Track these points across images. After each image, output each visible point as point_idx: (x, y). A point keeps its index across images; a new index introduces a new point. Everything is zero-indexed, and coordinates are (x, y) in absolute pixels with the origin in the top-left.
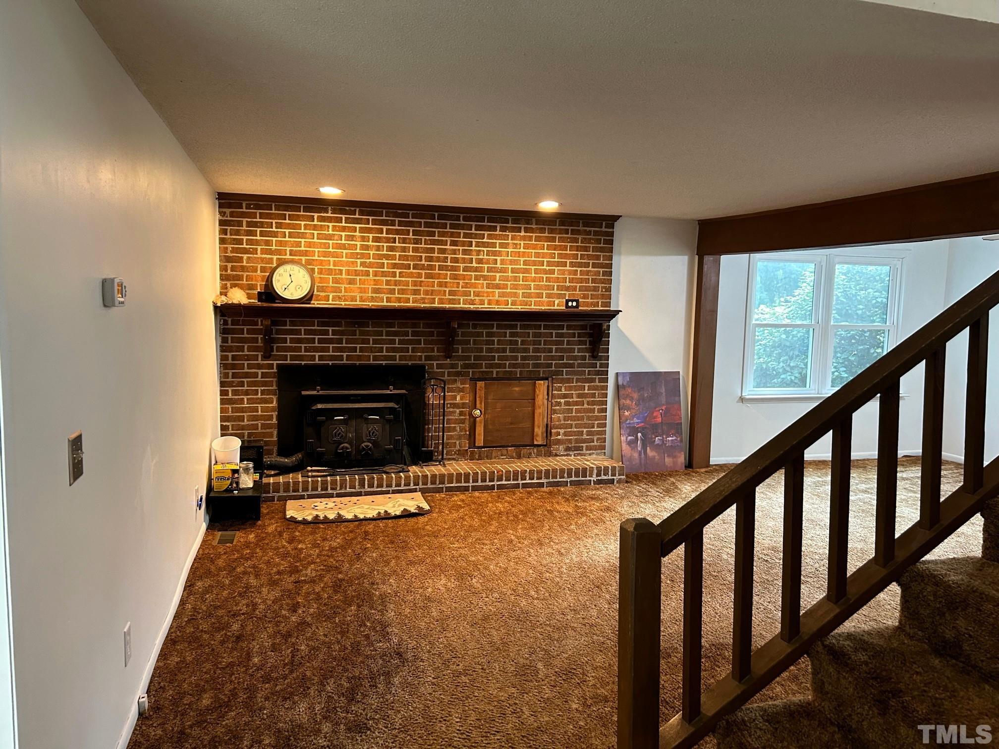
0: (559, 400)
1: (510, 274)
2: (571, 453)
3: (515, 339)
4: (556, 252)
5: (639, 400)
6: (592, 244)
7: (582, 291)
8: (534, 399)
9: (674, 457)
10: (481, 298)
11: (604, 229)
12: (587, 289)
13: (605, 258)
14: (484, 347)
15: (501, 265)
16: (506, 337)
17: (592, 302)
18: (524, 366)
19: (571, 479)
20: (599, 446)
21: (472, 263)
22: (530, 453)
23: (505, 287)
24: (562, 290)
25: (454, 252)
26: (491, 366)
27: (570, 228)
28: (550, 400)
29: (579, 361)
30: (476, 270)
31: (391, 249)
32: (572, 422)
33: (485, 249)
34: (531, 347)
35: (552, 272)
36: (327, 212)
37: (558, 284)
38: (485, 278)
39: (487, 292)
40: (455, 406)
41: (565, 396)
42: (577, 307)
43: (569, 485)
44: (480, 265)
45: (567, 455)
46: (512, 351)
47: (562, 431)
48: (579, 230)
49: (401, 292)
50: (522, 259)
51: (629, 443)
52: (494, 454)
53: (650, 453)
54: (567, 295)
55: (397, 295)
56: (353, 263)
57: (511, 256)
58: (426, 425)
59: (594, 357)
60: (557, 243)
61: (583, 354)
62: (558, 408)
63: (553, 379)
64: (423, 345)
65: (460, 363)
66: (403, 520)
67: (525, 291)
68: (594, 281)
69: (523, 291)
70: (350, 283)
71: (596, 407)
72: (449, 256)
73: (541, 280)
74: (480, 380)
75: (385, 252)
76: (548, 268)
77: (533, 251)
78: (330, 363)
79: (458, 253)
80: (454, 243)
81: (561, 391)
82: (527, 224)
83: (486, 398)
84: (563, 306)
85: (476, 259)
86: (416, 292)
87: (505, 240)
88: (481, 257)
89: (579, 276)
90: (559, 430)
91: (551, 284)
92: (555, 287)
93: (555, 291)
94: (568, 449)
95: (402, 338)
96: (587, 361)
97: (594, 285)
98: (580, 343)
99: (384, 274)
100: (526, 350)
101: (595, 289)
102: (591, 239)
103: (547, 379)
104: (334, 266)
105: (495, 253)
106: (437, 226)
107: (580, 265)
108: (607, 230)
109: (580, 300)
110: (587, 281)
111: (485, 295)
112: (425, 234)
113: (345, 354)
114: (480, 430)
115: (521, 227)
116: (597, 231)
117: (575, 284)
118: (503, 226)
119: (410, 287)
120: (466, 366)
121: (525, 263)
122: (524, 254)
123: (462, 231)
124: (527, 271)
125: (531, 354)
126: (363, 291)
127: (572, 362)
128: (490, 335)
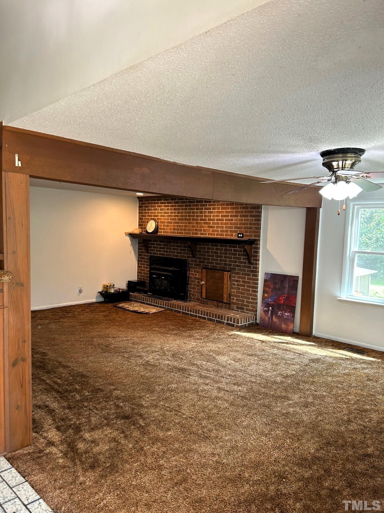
0: (234, 283)
1: (216, 222)
2: (239, 310)
3: (217, 251)
4: (234, 210)
5: (273, 290)
7: (245, 229)
8: (223, 280)
9: (287, 325)
10: (206, 232)
12: (247, 228)
13: (256, 212)
14: (206, 254)
15: (213, 217)
16: (214, 250)
17: (249, 235)
18: (220, 264)
21: (203, 217)
22: (222, 306)
23: (214, 227)
24: (236, 229)
25: (197, 213)
28: (231, 282)
29: (243, 265)
30: (204, 220)
32: (240, 295)
33: (207, 211)
34: (223, 256)
35: (232, 220)
36: (162, 200)
37: (235, 226)
38: (207, 223)
39: (208, 230)
40: (196, 278)
41: (237, 281)
42: (242, 237)
44: (206, 218)
45: (237, 311)
46: (216, 256)
47: (235, 298)
49: (181, 229)
50: (220, 214)
52: (209, 303)
54: (238, 231)
55: (180, 231)
56: (168, 219)
57: (216, 213)
58: (187, 285)
59: (250, 263)
61: (245, 261)
62: (234, 286)
63: (232, 272)
64: (186, 252)
65: (198, 260)
67: (222, 229)
68: (250, 224)
70: (167, 227)
71: (251, 289)
73: (228, 224)
74: (204, 268)
75: (177, 214)
76: (230, 218)
78: (162, 256)
80: (197, 209)
81: (235, 278)
83: (206, 277)
84: (236, 237)
85: (204, 215)
86: (185, 230)
87: (214, 206)
88: (206, 214)
89: (243, 222)
91: (232, 226)
93: (233, 229)
94: (238, 308)
95: (181, 248)
96: (247, 265)
97: (250, 226)
98: (244, 255)
99: (176, 223)
100: (221, 257)
101: (251, 228)
103: (229, 271)
105: (211, 212)
107: (244, 216)
109: (244, 234)
110: (247, 224)
113: (165, 253)
114: (204, 291)
117: (242, 226)
119: (183, 228)
120: (200, 262)
121: (222, 216)
122: (221, 212)
123: (200, 204)
124: (222, 220)
125: (223, 259)
126: (170, 229)
127: (240, 264)
128: (208, 249)
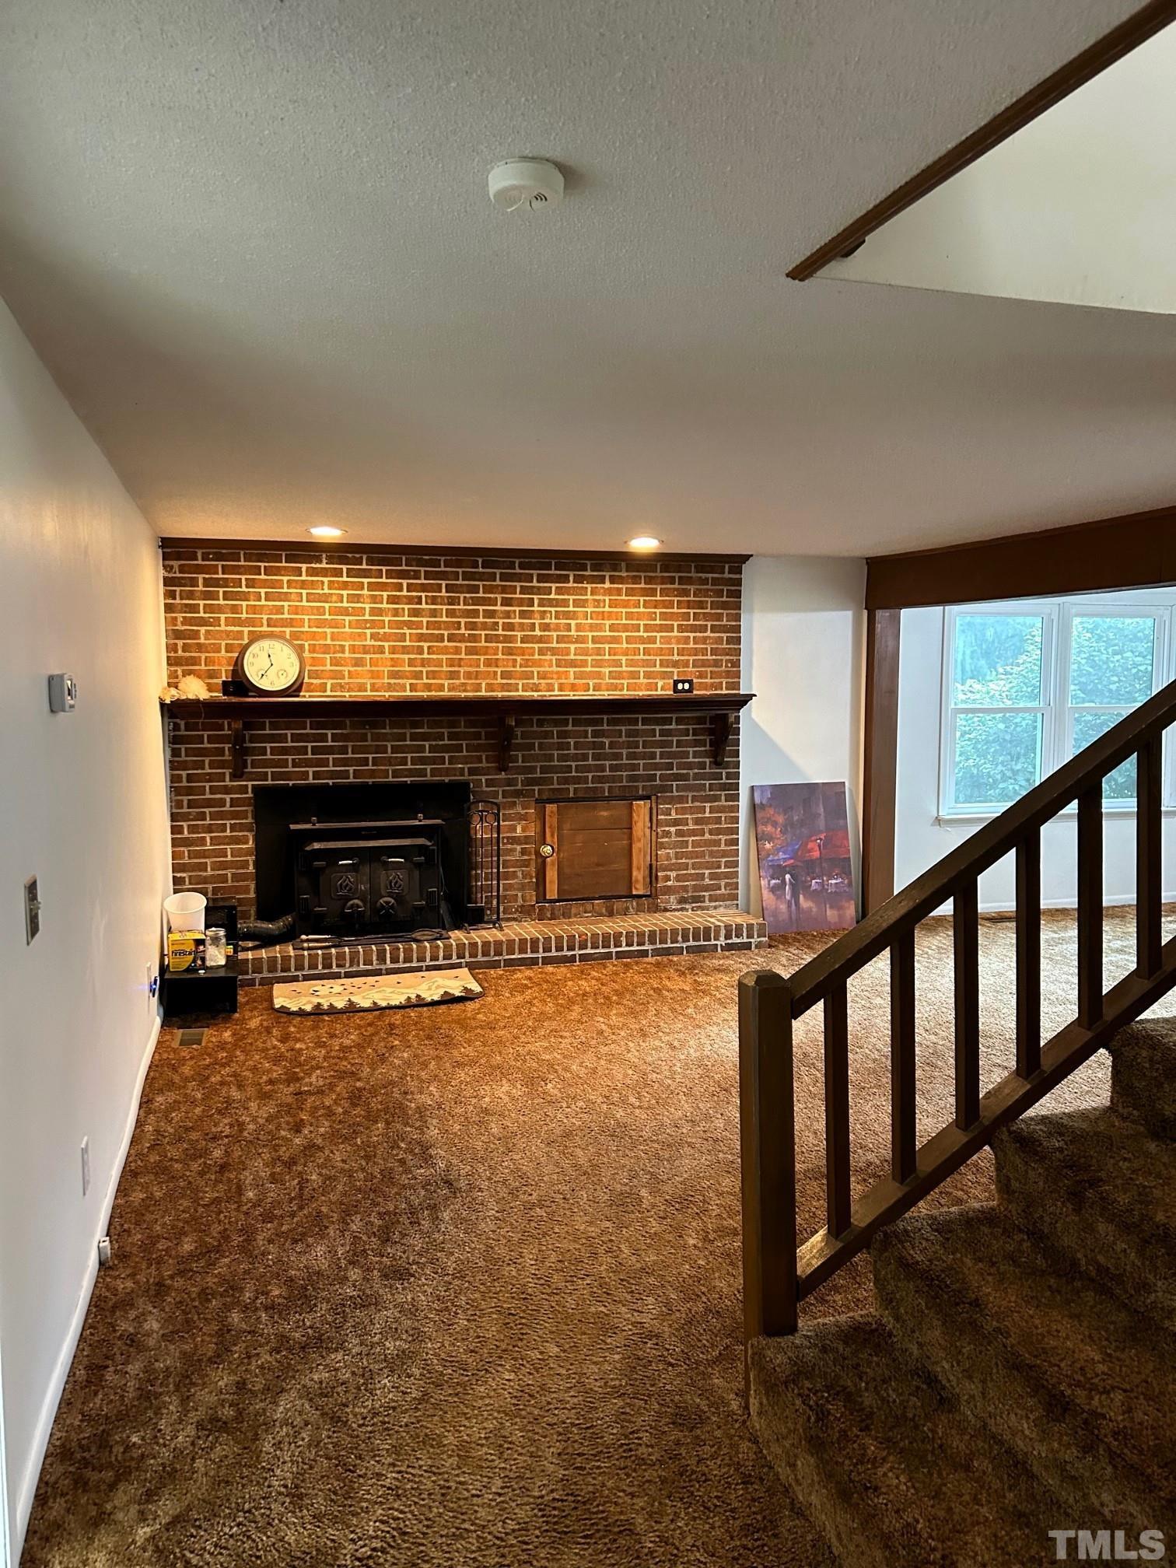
0: (667, 829)
1: (590, 645)
2: (687, 907)
3: (600, 740)
4: (658, 611)
5: (785, 826)
6: (711, 597)
7: (698, 667)
8: (631, 828)
9: (840, 908)
10: (550, 681)
11: (726, 575)
12: (704, 663)
13: (730, 617)
14: (556, 753)
15: (577, 631)
16: (587, 737)
17: (712, 684)
18: (613, 779)
19: (688, 944)
20: (728, 894)
21: (534, 631)
22: (627, 908)
23: (584, 663)
24: (668, 667)
25: (508, 615)
26: (566, 781)
27: (677, 575)
28: (654, 828)
29: (696, 771)
30: (540, 640)
31: (415, 613)
32: (687, 861)
33: (553, 609)
34: (624, 752)
35: (653, 640)
36: (321, 562)
37: (661, 657)
38: (554, 651)
39: (558, 672)
40: (514, 840)
41: (676, 823)
42: (690, 690)
43: (685, 952)
44: (547, 633)
45: (682, 909)
46: (596, 757)
47: (673, 874)
48: (691, 577)
49: (432, 675)
50: (608, 623)
51: (773, 890)
52: (573, 911)
53: (805, 903)
54: (675, 674)
55: (425, 681)
56: (359, 635)
57: (591, 618)
58: (472, 869)
59: (718, 764)
60: (658, 598)
61: (701, 760)
62: (667, 840)
63: (657, 797)
64: (465, 753)
65: (521, 777)
66: (443, 1007)
67: (615, 669)
68: (714, 652)
69: (611, 669)
70: (356, 665)
71: (723, 838)
72: (501, 621)
73: (636, 652)
74: (550, 801)
75: (406, 618)
76: (645, 635)
77: (624, 610)
78: (330, 782)
79: (513, 616)
80: (506, 602)
81: (670, 815)
82: (615, 570)
83: (559, 828)
84: (669, 690)
85: (540, 624)
86: (453, 675)
87: (582, 595)
88: (547, 621)
89: (691, 645)
90: (669, 873)
91: (652, 657)
92: (658, 663)
93: (658, 668)
95: (434, 743)
96: (707, 770)
97: (714, 657)
98: (696, 743)
99: (405, 650)
100: (617, 756)
101: (717, 664)
102: (708, 590)
103: (648, 798)
104: (332, 640)
105: (568, 615)
106: (481, 577)
107: (693, 629)
108: (731, 576)
109: (695, 681)
110: (704, 652)
111: (555, 676)
112: (465, 589)
113: (351, 769)
114: (552, 875)
115: (605, 576)
116: (718, 578)
117: (686, 658)
118: (579, 575)
119: (445, 669)
120: (530, 782)
121: (612, 628)
122: (610, 615)
123: (518, 584)
124: (616, 640)
125: (625, 761)
126: (375, 675)
127: (685, 771)
128: (563, 735)
